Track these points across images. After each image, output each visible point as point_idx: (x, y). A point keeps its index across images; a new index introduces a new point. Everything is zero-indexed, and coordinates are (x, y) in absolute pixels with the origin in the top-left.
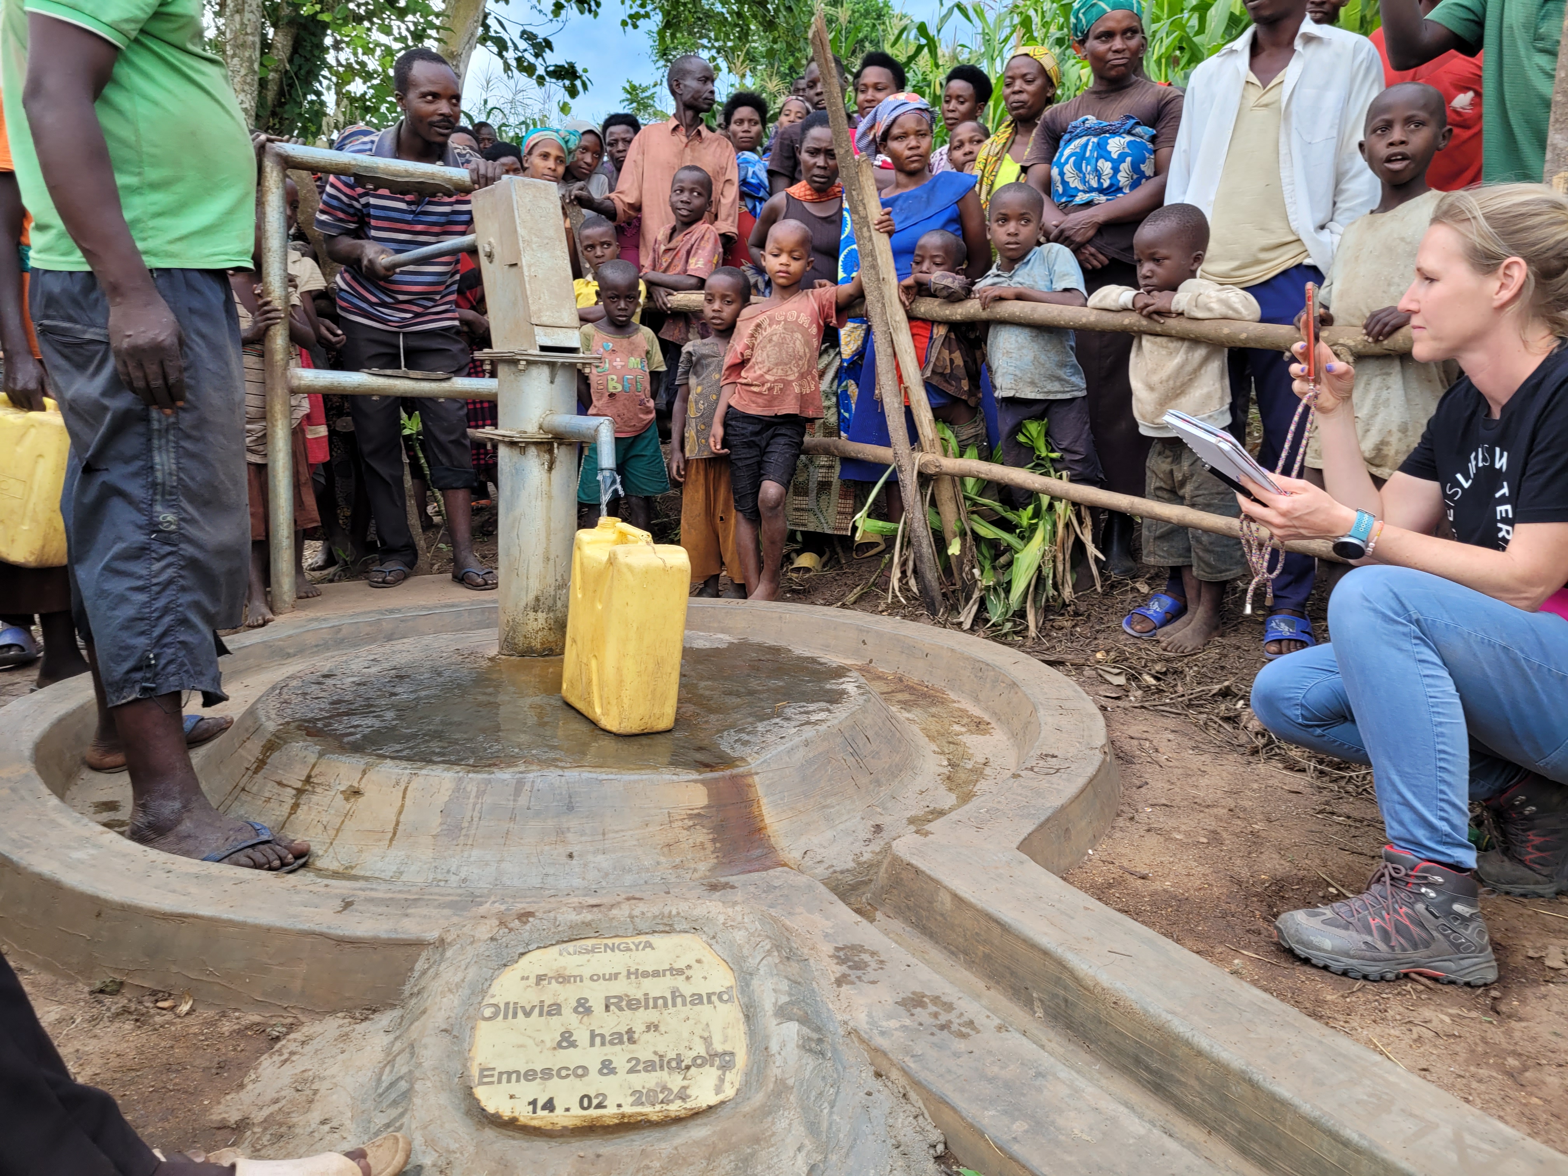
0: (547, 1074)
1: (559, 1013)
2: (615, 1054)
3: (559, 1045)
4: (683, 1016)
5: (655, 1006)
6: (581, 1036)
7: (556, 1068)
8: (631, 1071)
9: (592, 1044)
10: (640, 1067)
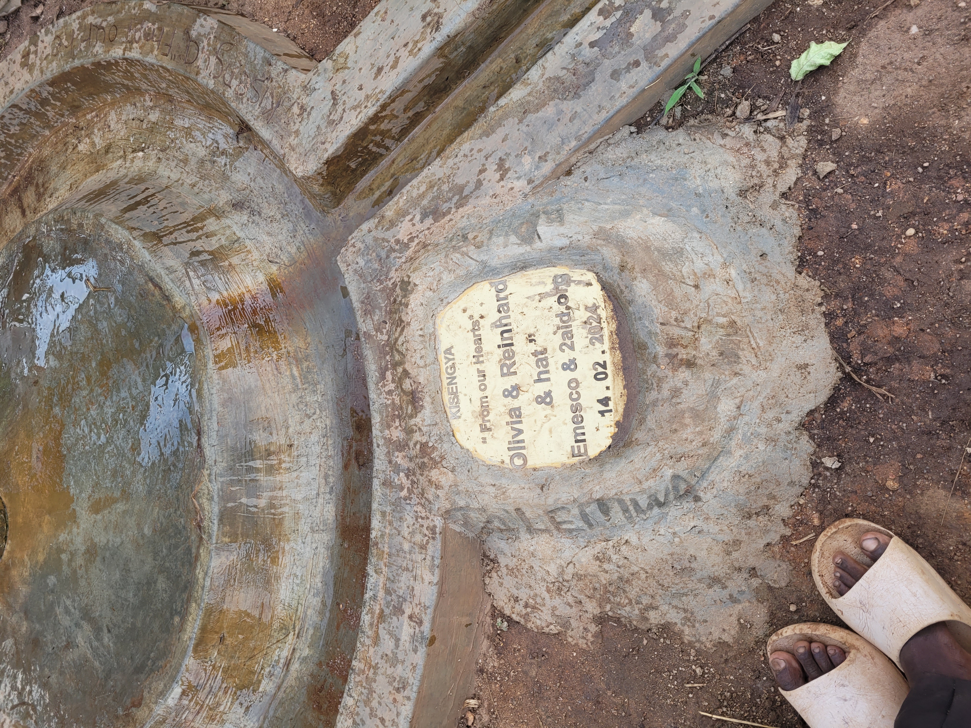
0: (576, 409)
1: (519, 409)
2: (556, 363)
3: (550, 403)
4: (520, 317)
5: (511, 338)
6: (540, 389)
7: (571, 402)
8: (572, 348)
9: (548, 380)
10: (569, 342)
